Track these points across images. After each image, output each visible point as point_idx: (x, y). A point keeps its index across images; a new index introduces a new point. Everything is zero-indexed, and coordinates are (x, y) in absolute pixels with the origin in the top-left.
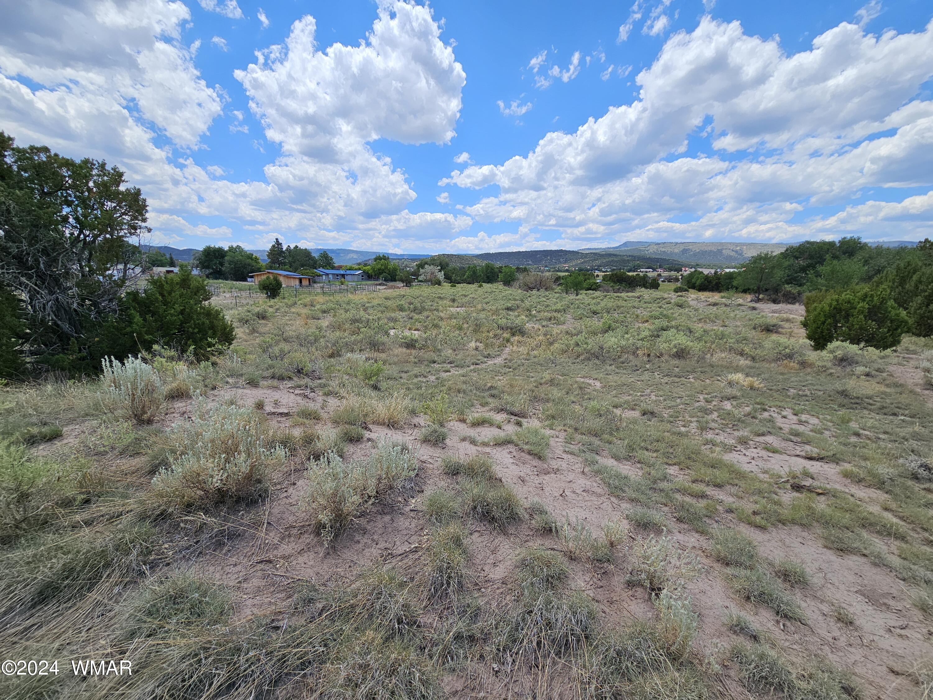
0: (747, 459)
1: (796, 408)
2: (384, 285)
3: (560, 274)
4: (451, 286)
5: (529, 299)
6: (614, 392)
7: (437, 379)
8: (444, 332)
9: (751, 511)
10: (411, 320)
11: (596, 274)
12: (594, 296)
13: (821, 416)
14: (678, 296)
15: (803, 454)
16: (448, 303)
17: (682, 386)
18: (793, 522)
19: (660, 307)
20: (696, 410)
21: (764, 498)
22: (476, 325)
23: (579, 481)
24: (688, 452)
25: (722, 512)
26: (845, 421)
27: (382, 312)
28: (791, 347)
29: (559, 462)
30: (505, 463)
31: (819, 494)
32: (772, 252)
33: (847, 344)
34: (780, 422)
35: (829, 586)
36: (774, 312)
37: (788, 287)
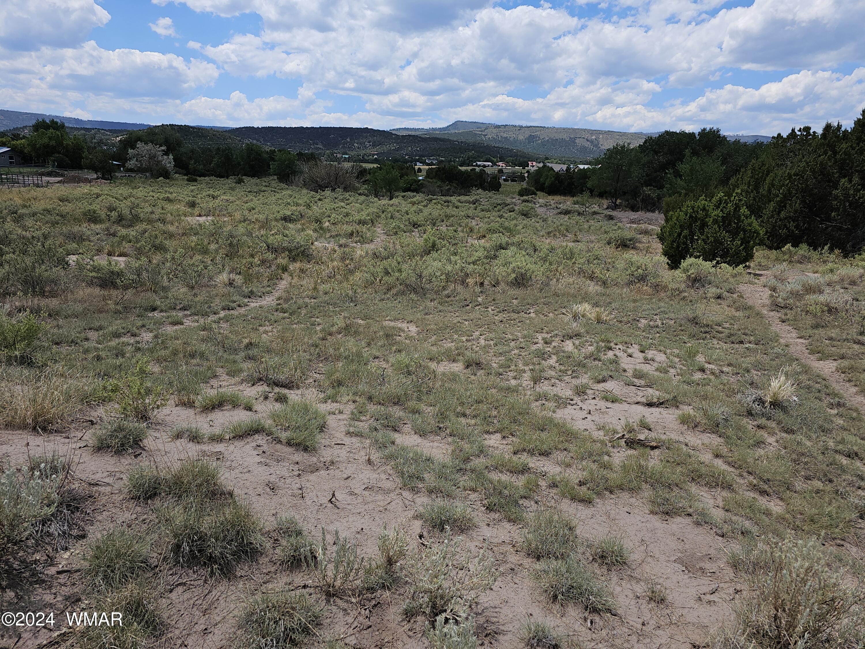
0: (584, 414)
1: (644, 343)
2: (57, 175)
3: (364, 165)
4: (188, 180)
5: (320, 203)
6: (434, 338)
7: (156, 337)
8: (173, 259)
9: (577, 481)
10: (111, 238)
11: (417, 167)
12: (415, 199)
13: (668, 351)
14: (524, 201)
15: (644, 400)
16: (182, 208)
17: (519, 324)
18: (621, 488)
19: (501, 217)
20: (532, 356)
21: (594, 461)
22: (231, 245)
23: (361, 476)
24: (513, 413)
25: (544, 488)
26: (692, 354)
27: (54, 224)
28: (644, 267)
29: (337, 451)
30: (246, 464)
31: (653, 448)
32: (629, 144)
33: (700, 261)
34: (625, 363)
35: (649, 559)
36: (632, 222)
37: (647, 190)
